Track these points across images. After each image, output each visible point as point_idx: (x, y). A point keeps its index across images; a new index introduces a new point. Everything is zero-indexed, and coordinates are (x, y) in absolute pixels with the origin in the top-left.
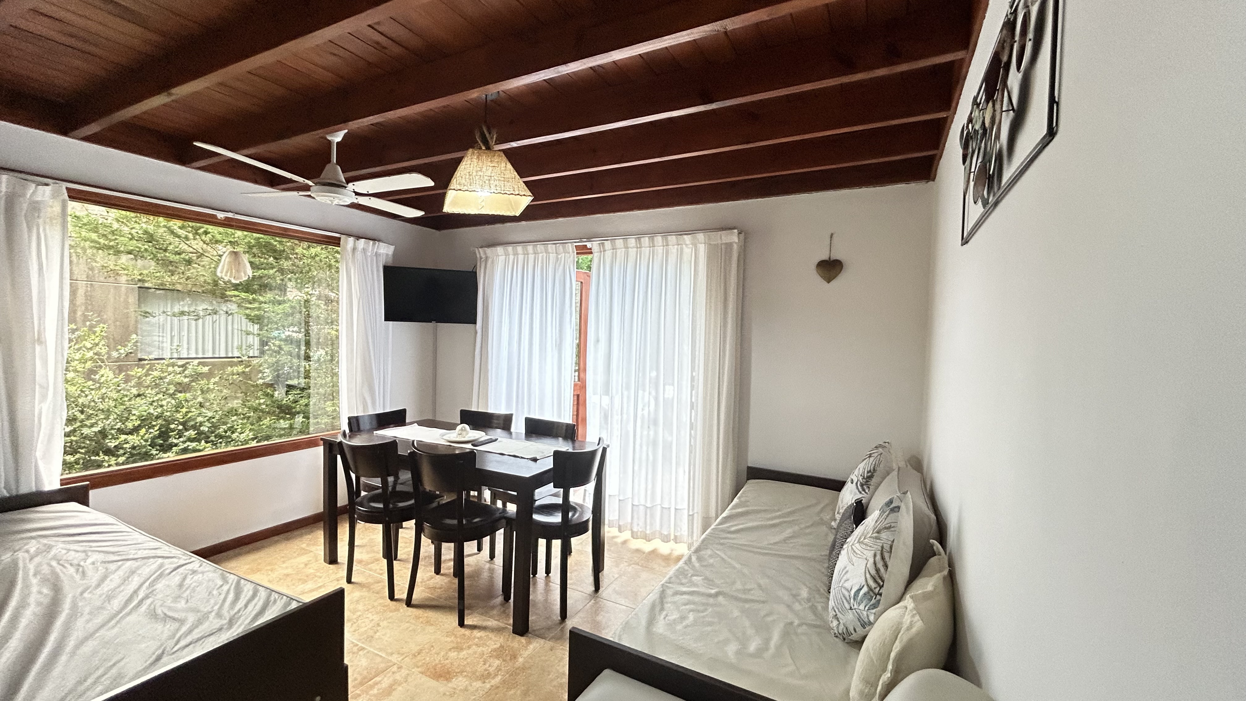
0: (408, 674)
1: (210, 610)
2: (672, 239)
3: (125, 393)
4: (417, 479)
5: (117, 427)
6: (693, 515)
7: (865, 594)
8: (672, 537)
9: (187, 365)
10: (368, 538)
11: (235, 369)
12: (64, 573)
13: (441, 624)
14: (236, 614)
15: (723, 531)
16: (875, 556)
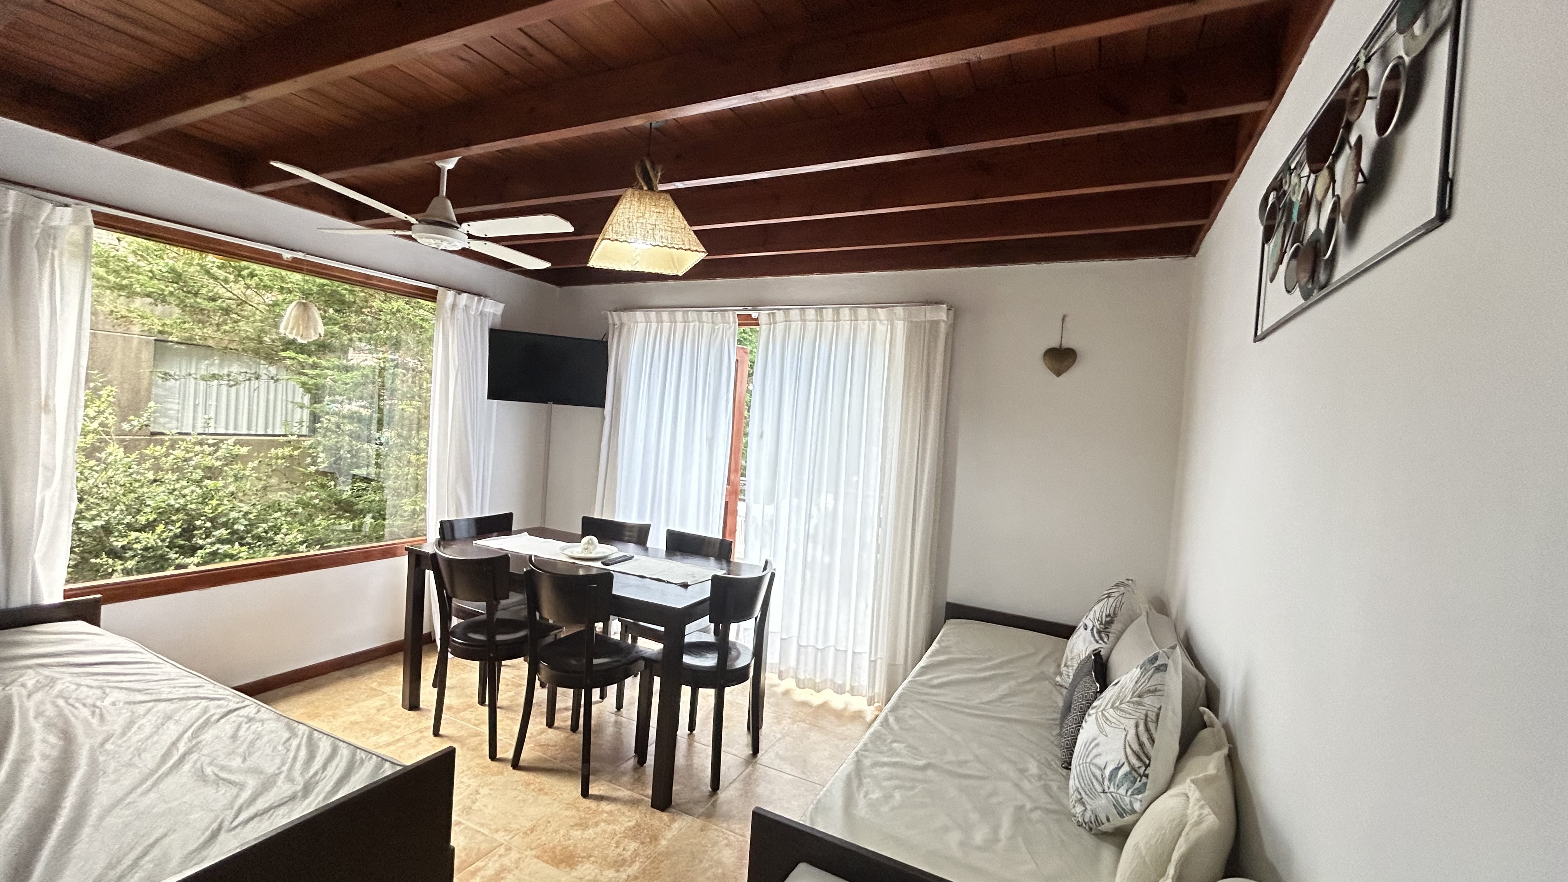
0: (520, 859)
1: (277, 772)
2: (863, 312)
3: (138, 477)
4: (534, 604)
5: (126, 521)
6: (875, 661)
7: (1126, 775)
8: (848, 688)
9: (221, 445)
10: (458, 678)
11: (280, 452)
12: (76, 717)
13: (558, 793)
14: (311, 778)
15: (923, 684)
16: (1137, 726)
